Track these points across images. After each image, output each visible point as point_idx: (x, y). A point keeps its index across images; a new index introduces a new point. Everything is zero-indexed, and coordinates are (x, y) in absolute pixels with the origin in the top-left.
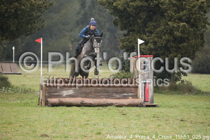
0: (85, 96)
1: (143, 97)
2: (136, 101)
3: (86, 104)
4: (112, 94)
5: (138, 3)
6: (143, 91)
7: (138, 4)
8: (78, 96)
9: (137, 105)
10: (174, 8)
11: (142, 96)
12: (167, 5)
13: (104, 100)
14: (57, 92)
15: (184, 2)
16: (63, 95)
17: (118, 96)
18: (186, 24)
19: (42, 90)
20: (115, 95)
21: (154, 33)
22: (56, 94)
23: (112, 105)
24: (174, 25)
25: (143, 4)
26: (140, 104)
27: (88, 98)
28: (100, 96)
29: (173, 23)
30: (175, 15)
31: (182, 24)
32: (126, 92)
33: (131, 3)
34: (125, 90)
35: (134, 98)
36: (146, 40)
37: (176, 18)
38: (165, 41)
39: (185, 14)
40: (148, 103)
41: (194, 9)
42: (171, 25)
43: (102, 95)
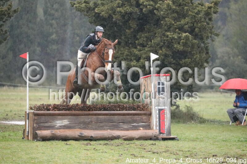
0: (83, 127)
1: (158, 128)
2: (149, 133)
3: (85, 137)
4: (118, 124)
5: (127, 9)
6: (158, 120)
7: (127, 11)
8: (75, 127)
9: (151, 138)
10: (173, 15)
11: (156, 126)
12: (164, 10)
13: (108, 132)
14: (48, 122)
15: (186, 7)
16: (56, 126)
17: (125, 126)
18: (189, 34)
19: (28, 119)
20: (122, 125)
21: (148, 46)
22: (46, 125)
23: (119, 138)
24: (174, 36)
25: (133, 10)
26: (155, 137)
27: (87, 129)
28: (103, 126)
29: (172, 33)
30: (175, 23)
31: (184, 35)
32: (136, 121)
33: (118, 9)
34: (135, 119)
35: (146, 129)
36: (138, 55)
37: (175, 28)
38: (162, 56)
39: (188, 22)
40: (164, 135)
41: (200, 16)
42: (170, 36)
43: (105, 126)
